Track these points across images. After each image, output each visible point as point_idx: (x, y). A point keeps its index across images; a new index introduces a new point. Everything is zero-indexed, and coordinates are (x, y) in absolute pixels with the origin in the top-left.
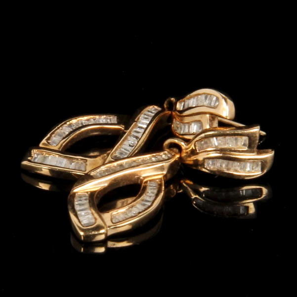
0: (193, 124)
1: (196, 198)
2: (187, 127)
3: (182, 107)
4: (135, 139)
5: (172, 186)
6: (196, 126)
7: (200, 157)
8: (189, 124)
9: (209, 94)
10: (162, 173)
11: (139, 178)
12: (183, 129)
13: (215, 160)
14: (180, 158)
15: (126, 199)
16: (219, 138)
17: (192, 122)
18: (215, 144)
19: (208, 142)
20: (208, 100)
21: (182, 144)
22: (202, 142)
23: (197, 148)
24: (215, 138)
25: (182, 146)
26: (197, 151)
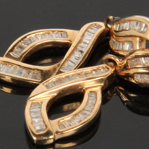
0: (126, 43)
2: (121, 45)
3: (118, 28)
4: (80, 53)
5: (109, 91)
6: (128, 45)
7: (131, 72)
8: (123, 43)
9: (139, 21)
10: (100, 84)
11: (82, 89)
12: (118, 46)
13: (143, 75)
14: (115, 71)
16: (146, 58)
17: (125, 41)
18: (142, 62)
19: (138, 60)
20: (139, 26)
21: (117, 60)
22: (133, 61)
23: (129, 64)
24: (143, 58)
25: (117, 62)
26: (128, 67)
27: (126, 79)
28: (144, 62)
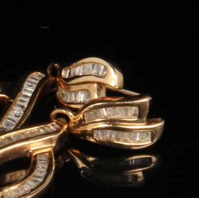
0: (80, 93)
1: (83, 167)
2: (73, 95)
3: (68, 74)
4: (20, 108)
5: (60, 157)
6: (83, 95)
7: (89, 128)
8: (76, 92)
9: (96, 63)
10: (51, 145)
11: (28, 151)
12: (69, 97)
13: (105, 130)
14: (68, 128)
15: (14, 173)
16: (108, 109)
17: (79, 91)
18: (104, 115)
19: (97, 113)
21: (70, 114)
22: (91, 113)
23: (86, 118)
24: (104, 109)
25: (70, 116)
26: (85, 121)
27: (82, 138)
28: (106, 115)
